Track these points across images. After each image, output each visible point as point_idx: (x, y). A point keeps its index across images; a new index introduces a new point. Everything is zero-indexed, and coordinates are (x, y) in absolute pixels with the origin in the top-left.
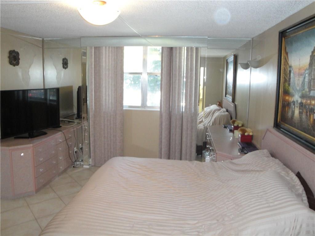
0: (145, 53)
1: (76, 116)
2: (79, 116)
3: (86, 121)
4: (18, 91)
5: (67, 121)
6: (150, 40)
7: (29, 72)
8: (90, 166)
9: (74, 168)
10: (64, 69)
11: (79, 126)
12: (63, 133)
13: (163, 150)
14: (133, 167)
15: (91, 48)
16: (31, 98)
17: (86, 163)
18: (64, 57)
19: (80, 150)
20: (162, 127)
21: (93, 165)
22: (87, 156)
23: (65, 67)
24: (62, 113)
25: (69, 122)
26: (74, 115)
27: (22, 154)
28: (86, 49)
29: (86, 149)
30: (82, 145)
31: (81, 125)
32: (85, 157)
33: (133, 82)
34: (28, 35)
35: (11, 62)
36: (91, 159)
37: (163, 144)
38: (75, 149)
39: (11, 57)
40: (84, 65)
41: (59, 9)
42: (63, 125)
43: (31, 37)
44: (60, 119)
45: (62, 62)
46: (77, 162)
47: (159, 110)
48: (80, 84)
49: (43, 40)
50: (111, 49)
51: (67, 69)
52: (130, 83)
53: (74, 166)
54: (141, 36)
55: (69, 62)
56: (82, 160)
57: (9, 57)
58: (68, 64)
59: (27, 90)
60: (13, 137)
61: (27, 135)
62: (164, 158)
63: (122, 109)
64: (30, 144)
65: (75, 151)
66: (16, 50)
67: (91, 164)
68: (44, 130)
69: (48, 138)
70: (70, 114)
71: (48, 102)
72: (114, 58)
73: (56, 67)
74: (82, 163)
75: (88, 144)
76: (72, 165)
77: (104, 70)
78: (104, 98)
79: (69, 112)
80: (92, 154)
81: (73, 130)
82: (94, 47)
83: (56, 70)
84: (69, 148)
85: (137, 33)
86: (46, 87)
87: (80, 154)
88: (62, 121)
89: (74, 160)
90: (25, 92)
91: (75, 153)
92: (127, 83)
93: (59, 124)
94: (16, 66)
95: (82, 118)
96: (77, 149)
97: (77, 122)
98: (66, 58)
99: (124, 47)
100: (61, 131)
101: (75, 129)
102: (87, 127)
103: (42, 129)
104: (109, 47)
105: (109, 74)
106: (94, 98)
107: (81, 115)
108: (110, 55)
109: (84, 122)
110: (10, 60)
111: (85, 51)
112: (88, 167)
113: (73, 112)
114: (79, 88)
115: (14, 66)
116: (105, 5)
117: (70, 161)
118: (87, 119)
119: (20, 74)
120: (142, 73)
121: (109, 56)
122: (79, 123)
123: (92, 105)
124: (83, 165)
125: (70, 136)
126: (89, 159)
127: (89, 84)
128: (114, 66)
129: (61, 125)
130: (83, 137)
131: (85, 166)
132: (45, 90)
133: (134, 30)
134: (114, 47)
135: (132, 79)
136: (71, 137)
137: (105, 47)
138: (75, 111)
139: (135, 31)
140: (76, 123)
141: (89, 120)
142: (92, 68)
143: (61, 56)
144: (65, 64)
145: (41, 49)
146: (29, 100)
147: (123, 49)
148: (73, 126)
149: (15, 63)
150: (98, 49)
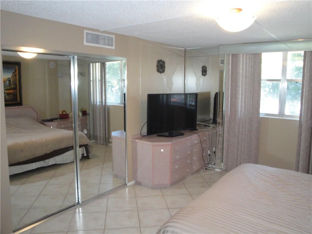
0: (285, 59)
1: (212, 121)
2: (215, 122)
3: (221, 127)
4: (163, 95)
5: (203, 125)
6: (290, 45)
7: (172, 78)
8: (222, 170)
9: (206, 170)
10: (203, 76)
11: (213, 130)
12: (199, 135)
13: (301, 163)
14: (263, 175)
15: (229, 55)
16: (173, 102)
17: (218, 167)
18: (203, 65)
19: (214, 153)
20: (300, 139)
21: (225, 170)
22: (219, 161)
23: (204, 74)
24: (199, 117)
25: (205, 126)
26: (211, 119)
27: (162, 150)
28: (224, 57)
29: (219, 154)
30: (216, 149)
31: (216, 129)
32: (218, 161)
33: (272, 91)
34: (173, 46)
35: (159, 70)
36: (223, 163)
37: (301, 157)
38: (209, 152)
39: (159, 65)
40: (221, 72)
41: (199, 21)
42: (199, 128)
43: (175, 48)
44: (197, 123)
45: (201, 70)
46: (209, 164)
47: (298, 119)
48: (217, 91)
49: (185, 50)
50: (248, 56)
51: (205, 76)
52: (269, 91)
53: (206, 168)
54: (280, 40)
55: (207, 70)
56: (215, 164)
57: (157, 66)
58: (207, 71)
59: (171, 94)
60: (156, 135)
61: (167, 134)
62: (301, 172)
63: (258, 117)
64: (169, 142)
65: (208, 154)
66: (163, 60)
67: (222, 168)
68: (182, 131)
69: (185, 138)
70: (207, 119)
71: (188, 107)
72: (251, 65)
73: (195, 75)
74: (214, 166)
75: (221, 149)
76: (205, 167)
77: (241, 77)
78: (240, 104)
79: (206, 117)
80: (224, 159)
81: (208, 133)
82: (232, 55)
83: (196, 78)
84: (203, 150)
85: (276, 38)
86: (186, 92)
87: (213, 157)
88: (199, 124)
89: (207, 163)
90: (168, 96)
91: (208, 156)
92: (266, 91)
93: (196, 127)
94: (162, 74)
95: (218, 123)
96: (211, 152)
97: (213, 127)
98: (206, 66)
99: (261, 53)
100: (197, 133)
101: (210, 133)
102: (222, 131)
103: (181, 130)
104: (247, 54)
105: (246, 81)
106: (230, 104)
107: (217, 121)
108: (248, 61)
109: (219, 127)
110: (157, 69)
111: (223, 59)
112: (219, 170)
113: (210, 117)
114: (216, 94)
115: (161, 73)
116: (241, 12)
117: (203, 162)
118: (222, 125)
119: (165, 80)
120: (280, 80)
121: (246, 63)
122: (215, 128)
123: (228, 111)
124: (215, 168)
125: (205, 138)
126: (221, 163)
127: (225, 90)
128: (251, 73)
129: (197, 128)
130: (217, 142)
131: (216, 170)
132: (186, 95)
133: (272, 35)
134: (252, 54)
135: (271, 87)
136: (206, 140)
137: (242, 54)
138: (212, 116)
139: (274, 36)
140: (211, 127)
141: (224, 126)
142: (229, 75)
143: (201, 64)
144: (204, 72)
145: (183, 58)
146: (171, 104)
147: (261, 56)
148: (208, 130)
149: (161, 70)
150: (235, 56)
